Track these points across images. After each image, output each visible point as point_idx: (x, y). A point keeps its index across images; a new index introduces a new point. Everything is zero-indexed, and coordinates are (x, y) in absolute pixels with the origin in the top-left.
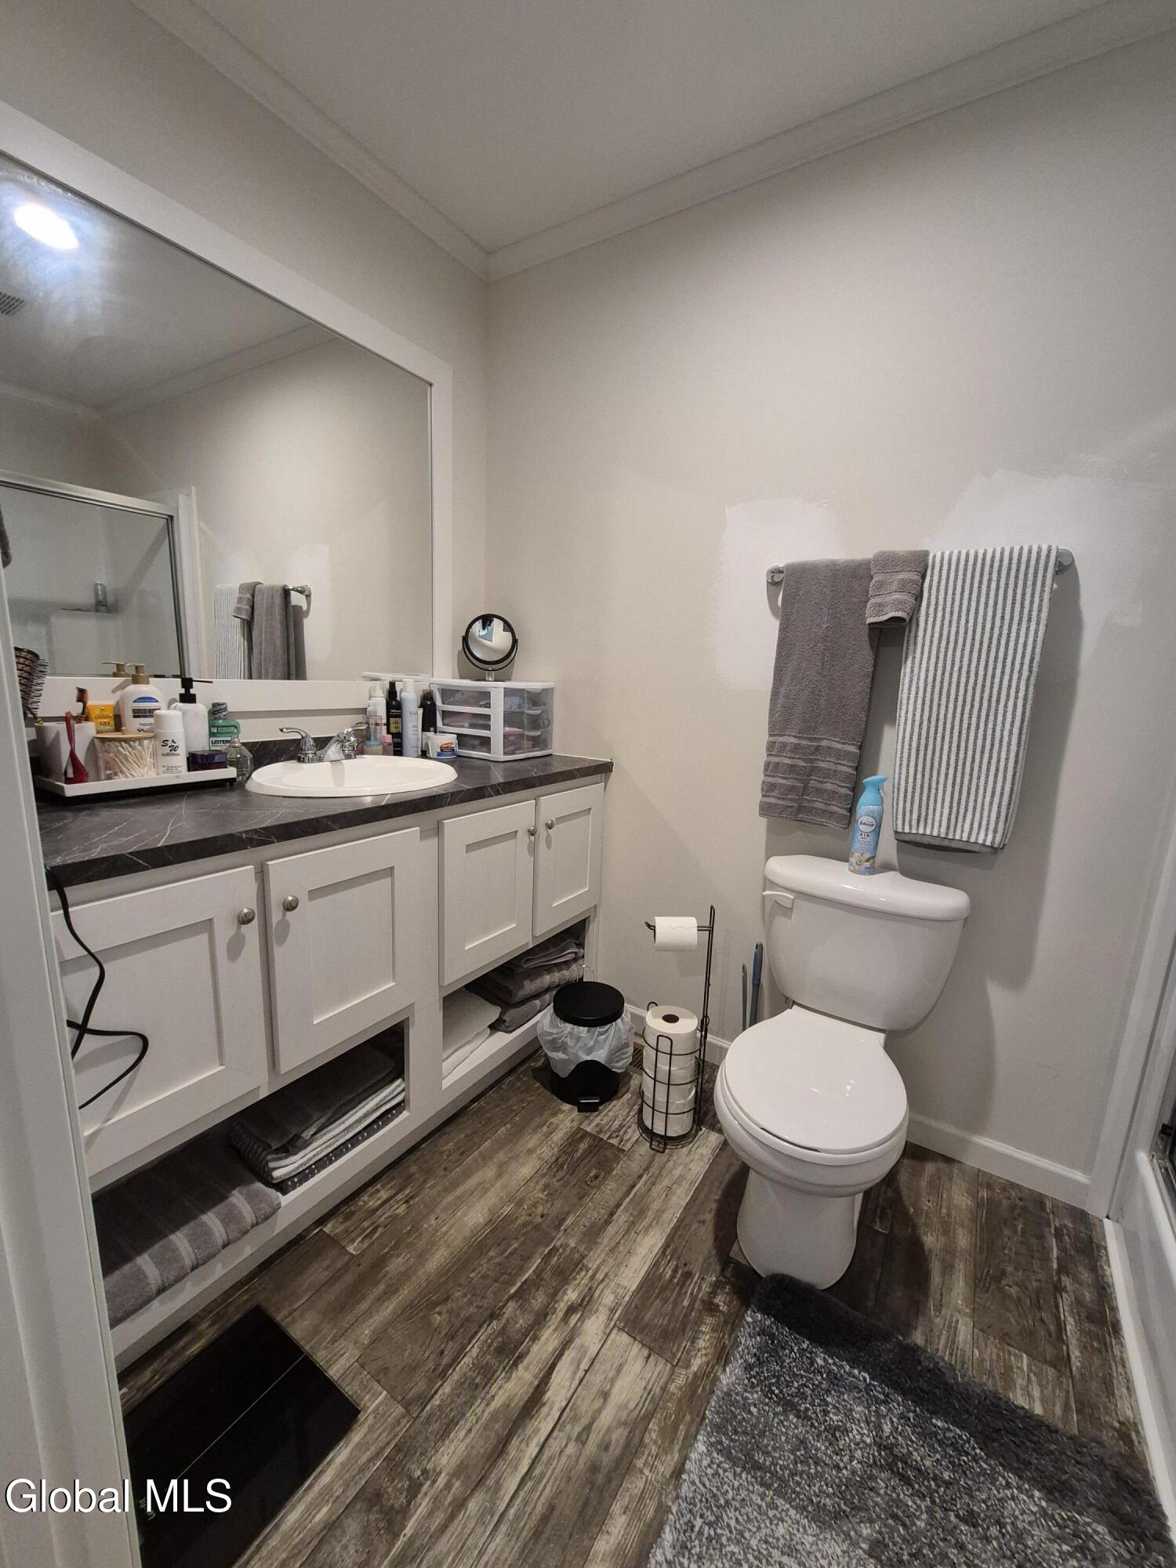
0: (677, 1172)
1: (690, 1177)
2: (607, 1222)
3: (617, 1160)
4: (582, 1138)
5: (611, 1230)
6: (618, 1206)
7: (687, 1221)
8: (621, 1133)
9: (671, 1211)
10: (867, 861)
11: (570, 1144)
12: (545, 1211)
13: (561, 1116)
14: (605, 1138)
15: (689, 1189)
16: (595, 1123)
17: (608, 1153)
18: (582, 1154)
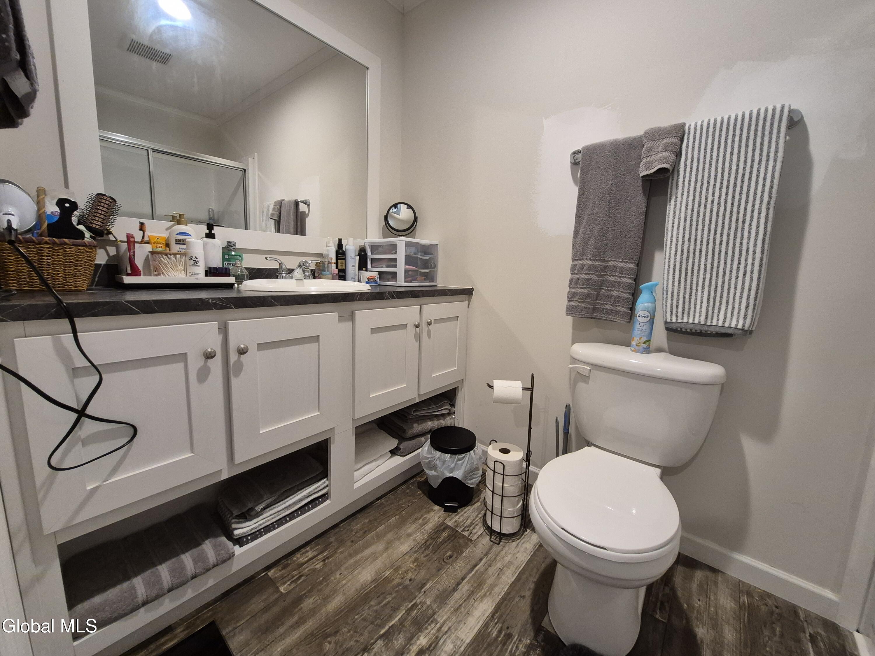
0: (508, 559)
1: (517, 563)
2: (455, 590)
3: (466, 546)
4: (444, 530)
5: (457, 595)
6: (463, 579)
7: (512, 594)
8: (471, 528)
9: (501, 586)
10: (644, 343)
11: (436, 533)
12: (413, 577)
13: (432, 514)
14: (460, 531)
15: (515, 572)
16: (454, 520)
17: (461, 541)
18: (443, 540)
